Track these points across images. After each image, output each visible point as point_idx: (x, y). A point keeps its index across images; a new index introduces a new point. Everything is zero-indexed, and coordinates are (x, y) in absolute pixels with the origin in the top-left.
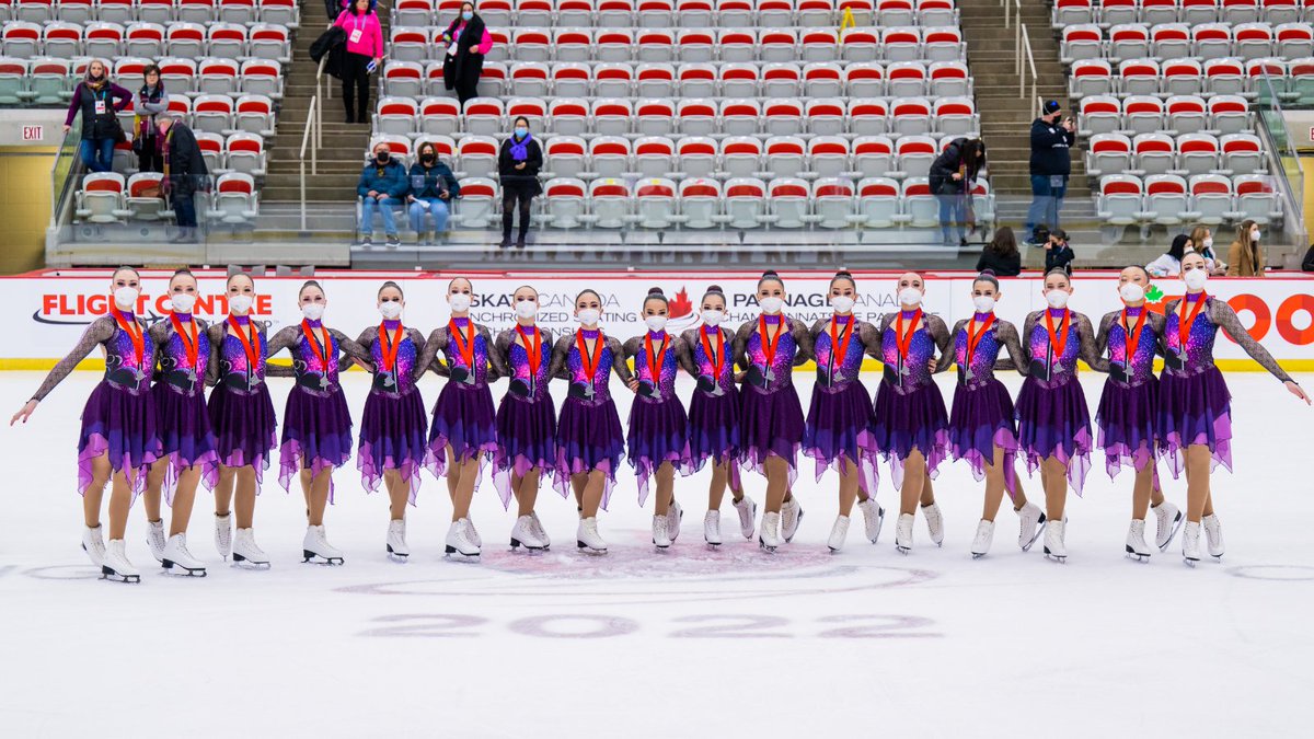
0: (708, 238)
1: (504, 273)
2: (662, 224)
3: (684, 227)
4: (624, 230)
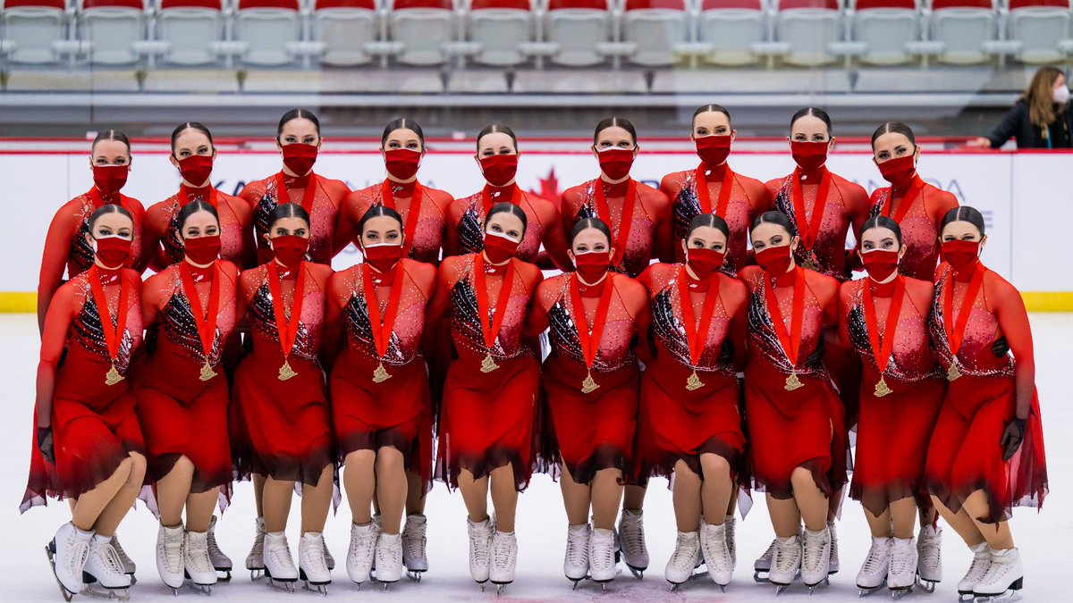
0: (591, 83)
1: (241, 143)
2: (512, 58)
3: (550, 64)
4: (445, 69)
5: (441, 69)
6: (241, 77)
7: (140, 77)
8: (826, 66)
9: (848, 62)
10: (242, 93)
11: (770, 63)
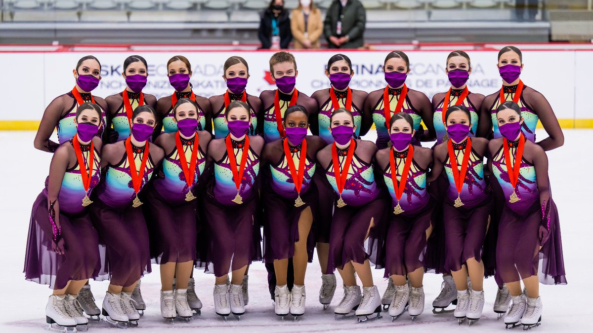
1: (129, 47)
5: (228, 10)
6: (129, 14)
7: (79, 14)
8: (417, 8)
9: (427, 6)
10: (129, 22)
11: (389, 7)
